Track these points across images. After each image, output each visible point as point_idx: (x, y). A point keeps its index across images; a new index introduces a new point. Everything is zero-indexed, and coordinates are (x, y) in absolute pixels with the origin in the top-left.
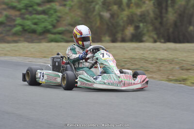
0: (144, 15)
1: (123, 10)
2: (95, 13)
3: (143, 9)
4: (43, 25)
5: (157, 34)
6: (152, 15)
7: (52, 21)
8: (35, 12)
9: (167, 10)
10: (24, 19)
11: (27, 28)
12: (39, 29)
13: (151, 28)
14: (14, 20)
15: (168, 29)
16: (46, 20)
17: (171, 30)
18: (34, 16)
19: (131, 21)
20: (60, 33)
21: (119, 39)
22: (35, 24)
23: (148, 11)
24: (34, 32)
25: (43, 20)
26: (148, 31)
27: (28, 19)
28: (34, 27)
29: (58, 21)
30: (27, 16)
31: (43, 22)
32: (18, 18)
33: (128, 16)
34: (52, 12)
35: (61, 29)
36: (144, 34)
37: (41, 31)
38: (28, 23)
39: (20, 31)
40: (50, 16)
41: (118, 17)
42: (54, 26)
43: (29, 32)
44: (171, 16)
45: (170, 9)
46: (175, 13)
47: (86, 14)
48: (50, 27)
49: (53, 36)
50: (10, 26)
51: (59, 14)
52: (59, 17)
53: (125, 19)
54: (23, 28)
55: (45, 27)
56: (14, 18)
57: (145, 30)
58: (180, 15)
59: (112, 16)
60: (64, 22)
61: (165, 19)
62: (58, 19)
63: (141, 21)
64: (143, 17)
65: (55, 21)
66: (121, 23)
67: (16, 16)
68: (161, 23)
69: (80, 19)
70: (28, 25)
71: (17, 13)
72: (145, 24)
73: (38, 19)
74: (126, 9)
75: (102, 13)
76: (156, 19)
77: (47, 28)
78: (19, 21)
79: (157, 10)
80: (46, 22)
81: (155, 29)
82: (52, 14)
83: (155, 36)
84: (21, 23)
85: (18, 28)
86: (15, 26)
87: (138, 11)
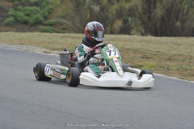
0: (133, 9)
1: (113, 4)
2: (85, 7)
3: (132, 4)
4: (35, 16)
5: (145, 28)
6: (140, 9)
7: (44, 13)
8: (28, 4)
9: (155, 5)
10: (16, 10)
11: (19, 18)
12: (31, 20)
13: (139, 22)
14: (7, 11)
15: (156, 24)
16: (38, 12)
17: (158, 25)
18: (27, 7)
19: (120, 15)
20: (51, 25)
21: (108, 32)
22: (28, 15)
23: (137, 6)
24: (26, 23)
25: (35, 12)
26: (136, 25)
27: (21, 11)
28: (26, 18)
29: (50, 13)
30: (20, 7)
31: (36, 13)
32: (11, 9)
33: (117, 10)
34: (44, 4)
35: (52, 21)
36: (132, 28)
37: (33, 22)
38: (21, 14)
39: (12, 22)
40: (42, 8)
41: (107, 11)
42: (46, 18)
43: (22, 23)
44: (159, 11)
45: (158, 5)
46: (163, 8)
47: (77, 7)
48: (42, 19)
49: (44, 27)
50: (3, 16)
51: (50, 6)
52: (51, 9)
53: (114, 13)
54: (15, 19)
55: (37, 19)
56: (7, 9)
57: (134, 24)
58: (168, 11)
59: (102, 9)
60: (56, 15)
61: (153, 14)
62: (50, 11)
63: (129, 15)
64: (132, 12)
65: (47, 13)
66: (110, 16)
67: (9, 7)
68: (149, 18)
69: (71, 11)
70: (21, 16)
71: (11, 4)
72: (133, 18)
73: (31, 11)
74: (116, 3)
75: (92, 7)
76: (144, 14)
77: (39, 20)
78: (11, 12)
79: (145, 5)
80: (38, 13)
81: (143, 23)
82: (44, 6)
83: (143, 30)
84: (14, 14)
85: (11, 19)
86: (8, 17)
87: (127, 6)
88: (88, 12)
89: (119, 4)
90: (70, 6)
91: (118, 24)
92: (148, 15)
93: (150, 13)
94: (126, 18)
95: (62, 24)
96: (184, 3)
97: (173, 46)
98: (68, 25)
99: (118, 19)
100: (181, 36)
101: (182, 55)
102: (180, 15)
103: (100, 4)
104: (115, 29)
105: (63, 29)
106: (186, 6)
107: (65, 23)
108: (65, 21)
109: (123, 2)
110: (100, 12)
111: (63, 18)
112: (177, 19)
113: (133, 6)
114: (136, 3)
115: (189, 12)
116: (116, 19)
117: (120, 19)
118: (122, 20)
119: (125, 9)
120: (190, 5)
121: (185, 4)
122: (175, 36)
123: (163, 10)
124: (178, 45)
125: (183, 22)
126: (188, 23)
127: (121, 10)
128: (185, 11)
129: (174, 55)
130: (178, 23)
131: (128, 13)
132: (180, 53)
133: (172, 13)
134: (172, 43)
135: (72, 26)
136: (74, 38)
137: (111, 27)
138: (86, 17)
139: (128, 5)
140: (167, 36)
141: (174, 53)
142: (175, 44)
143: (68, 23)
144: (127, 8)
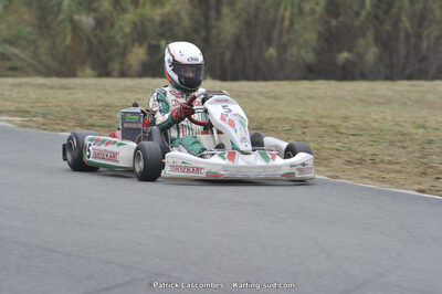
88: (69, 29)
89: (139, 11)
90: (26, 17)
91: (138, 55)
92: (203, 34)
93: (208, 28)
94: (154, 42)
95: (8, 59)
96: (283, 6)
97: (264, 101)
98: (22, 60)
99: (137, 44)
100: (279, 79)
101: (286, 119)
102: (275, 34)
103: (94, 10)
104: (130, 66)
105: (13, 69)
106: (288, 13)
107: (15, 55)
108: (16, 51)
109: (148, 6)
110: (95, 29)
111: (12, 43)
112: (269, 41)
113: (169, 14)
114: (177, 7)
115: (296, 27)
116: (133, 45)
117: (141, 44)
118: (145, 45)
119: (152, 20)
120: (296, 10)
121: (286, 9)
122: (265, 79)
123: (237, 22)
124: (275, 98)
125: (283, 48)
126: (295, 50)
127: (143, 23)
128: (286, 24)
129: (269, 119)
130: (272, 51)
131: (159, 30)
132: (281, 115)
133: (258, 28)
134: (261, 94)
135: (32, 61)
136: (40, 86)
137: (122, 63)
138: (64, 40)
139: (159, 11)
140: (248, 79)
141: (268, 115)
142: (269, 97)
143: (23, 56)
144: (157, 18)
